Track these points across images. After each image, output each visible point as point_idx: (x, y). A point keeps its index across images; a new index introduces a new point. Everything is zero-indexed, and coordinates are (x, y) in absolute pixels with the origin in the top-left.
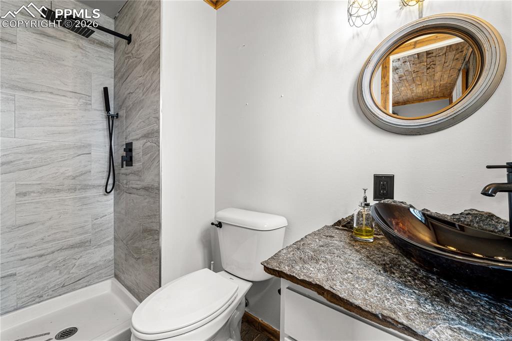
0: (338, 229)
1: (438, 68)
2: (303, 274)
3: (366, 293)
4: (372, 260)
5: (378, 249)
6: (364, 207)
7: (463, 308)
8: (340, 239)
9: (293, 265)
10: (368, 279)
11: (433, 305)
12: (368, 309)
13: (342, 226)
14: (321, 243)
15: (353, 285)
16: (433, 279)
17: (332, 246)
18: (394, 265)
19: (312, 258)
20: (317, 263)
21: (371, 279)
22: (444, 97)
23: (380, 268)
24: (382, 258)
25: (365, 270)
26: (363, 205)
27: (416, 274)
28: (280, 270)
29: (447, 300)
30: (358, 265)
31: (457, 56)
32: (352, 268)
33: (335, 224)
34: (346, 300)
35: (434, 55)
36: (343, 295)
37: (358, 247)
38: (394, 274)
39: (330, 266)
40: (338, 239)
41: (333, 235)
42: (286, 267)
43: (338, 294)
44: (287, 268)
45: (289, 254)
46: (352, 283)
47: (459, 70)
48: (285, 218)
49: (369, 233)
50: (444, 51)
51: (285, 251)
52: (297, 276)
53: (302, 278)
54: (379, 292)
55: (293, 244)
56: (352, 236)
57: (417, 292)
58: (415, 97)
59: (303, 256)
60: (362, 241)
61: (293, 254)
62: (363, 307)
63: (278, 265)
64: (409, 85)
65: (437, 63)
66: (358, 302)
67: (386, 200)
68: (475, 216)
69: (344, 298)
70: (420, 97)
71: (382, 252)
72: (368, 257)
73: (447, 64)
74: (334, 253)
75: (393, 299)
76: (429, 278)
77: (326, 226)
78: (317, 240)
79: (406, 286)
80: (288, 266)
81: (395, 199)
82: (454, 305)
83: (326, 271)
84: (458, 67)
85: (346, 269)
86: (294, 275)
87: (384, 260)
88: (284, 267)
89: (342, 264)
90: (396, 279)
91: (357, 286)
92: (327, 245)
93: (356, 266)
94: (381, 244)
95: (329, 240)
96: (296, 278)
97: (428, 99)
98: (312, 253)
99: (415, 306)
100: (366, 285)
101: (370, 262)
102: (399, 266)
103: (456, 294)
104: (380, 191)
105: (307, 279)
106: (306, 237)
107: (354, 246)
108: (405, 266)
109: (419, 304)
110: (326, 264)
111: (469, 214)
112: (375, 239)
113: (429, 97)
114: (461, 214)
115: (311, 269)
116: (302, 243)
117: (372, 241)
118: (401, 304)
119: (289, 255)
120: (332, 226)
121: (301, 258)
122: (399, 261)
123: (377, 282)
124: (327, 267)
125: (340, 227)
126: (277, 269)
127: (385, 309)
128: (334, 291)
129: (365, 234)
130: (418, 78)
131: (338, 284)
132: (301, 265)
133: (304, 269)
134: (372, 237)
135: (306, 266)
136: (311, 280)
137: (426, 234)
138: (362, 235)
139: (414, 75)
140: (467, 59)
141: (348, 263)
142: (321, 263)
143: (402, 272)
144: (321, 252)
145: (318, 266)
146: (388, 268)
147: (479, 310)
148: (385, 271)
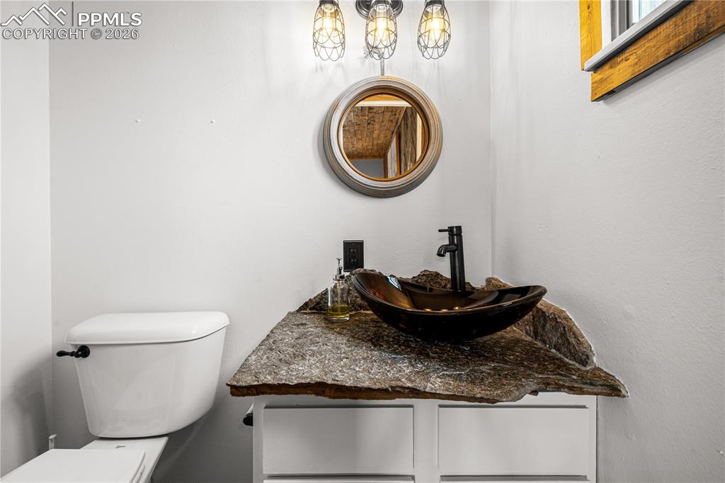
0: (305, 313)
1: (377, 126)
2: (294, 378)
3: (369, 372)
4: (358, 339)
5: (358, 326)
6: (339, 280)
7: (439, 357)
8: (313, 326)
9: (275, 371)
10: (365, 359)
11: (422, 363)
12: (378, 386)
13: (310, 309)
14: (296, 335)
15: (354, 370)
16: (411, 341)
17: (311, 335)
18: (379, 338)
19: (295, 356)
20: (303, 358)
21: (368, 357)
22: (379, 156)
23: (370, 344)
24: (366, 334)
25: (358, 350)
26: (338, 278)
27: (398, 340)
28: (260, 383)
29: (428, 356)
30: (349, 347)
31: (392, 118)
32: (344, 353)
33: (302, 308)
34: (355, 387)
35: (375, 111)
36: (349, 383)
37: (338, 329)
38: (382, 346)
39: (320, 358)
40: (312, 325)
41: (304, 322)
42: (267, 376)
43: (344, 384)
44: (269, 378)
45: (262, 359)
46: (352, 367)
47: (393, 133)
48: (224, 314)
49: (343, 311)
50: (382, 110)
51: (253, 357)
52: (288, 382)
53: (295, 382)
54: (379, 367)
55: (260, 345)
56: (325, 319)
57: (406, 356)
58: (355, 153)
59: (282, 356)
60: (338, 321)
61: (268, 358)
62: (374, 387)
63: (254, 378)
64: (351, 138)
65: (377, 120)
66: (367, 384)
67: (357, 270)
68: (427, 276)
69: (352, 385)
70: (359, 153)
71: (363, 328)
72: (353, 337)
73: (384, 124)
74: (318, 343)
75: (392, 369)
76: (408, 341)
77: (290, 313)
78: (288, 332)
79: (397, 354)
80: (270, 374)
81: (365, 268)
82: (433, 358)
83: (318, 364)
84: (392, 129)
85: (339, 355)
86: (284, 382)
87: (369, 336)
88: (265, 378)
89: (332, 351)
90: (386, 350)
91: (357, 369)
92: (303, 335)
93: (347, 349)
94: (358, 321)
95: (302, 329)
96: (288, 384)
97: (366, 157)
98: (292, 350)
99: (411, 369)
100: (365, 365)
101: (357, 341)
102: (383, 337)
103: (431, 348)
104: (350, 260)
105: (303, 381)
106: (272, 332)
107: (333, 329)
108: (387, 336)
109: (412, 365)
110: (315, 358)
111: (424, 275)
112: (351, 316)
113: (368, 154)
114: (419, 275)
115: (300, 368)
116: (271, 341)
117: (348, 319)
118: (400, 371)
119: (262, 361)
120: (297, 311)
121: (281, 360)
122: (381, 333)
123: (374, 358)
124: (317, 360)
125: (308, 311)
126: (256, 383)
127: (392, 381)
128: (339, 383)
129: (340, 313)
130: (360, 132)
131: (339, 374)
132: (286, 368)
133: (292, 371)
134: (348, 315)
135: (293, 366)
136: (308, 381)
137: (406, 302)
138: (338, 315)
139: (356, 128)
140: (399, 124)
141: (338, 348)
142: (308, 357)
143: (388, 342)
144: (302, 346)
145: (307, 362)
146: (376, 341)
147: (448, 355)
148: (375, 346)
